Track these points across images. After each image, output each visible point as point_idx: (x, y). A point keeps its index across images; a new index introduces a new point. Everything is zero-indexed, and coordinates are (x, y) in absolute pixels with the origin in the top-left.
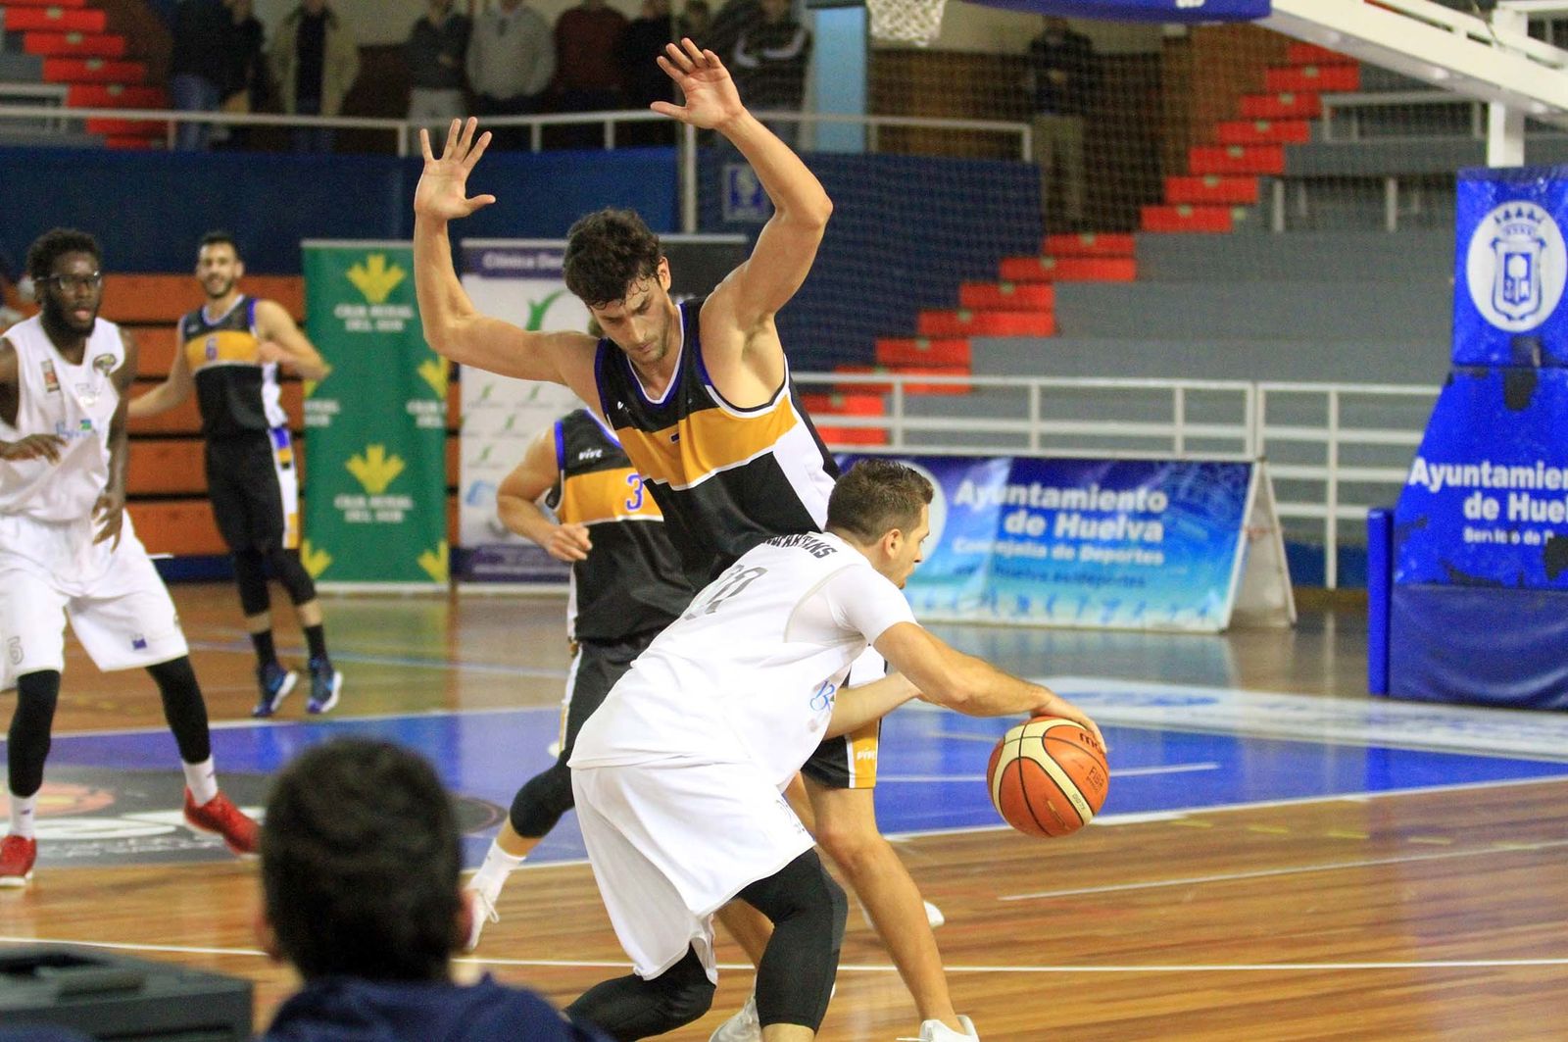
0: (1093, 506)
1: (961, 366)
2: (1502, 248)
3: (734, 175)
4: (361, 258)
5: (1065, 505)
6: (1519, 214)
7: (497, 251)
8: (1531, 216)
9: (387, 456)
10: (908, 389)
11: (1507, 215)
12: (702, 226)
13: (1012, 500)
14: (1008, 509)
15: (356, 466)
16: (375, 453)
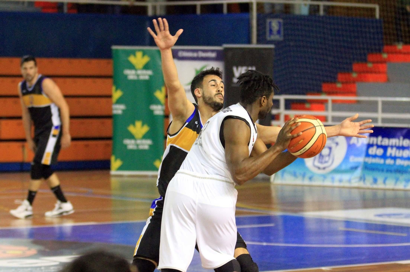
0: (401, 145)
1: (354, 93)
3: (270, 23)
4: (133, 53)
5: (390, 144)
7: (183, 50)
9: (143, 125)
10: (334, 101)
12: (259, 42)
13: (371, 142)
14: (370, 146)
15: (131, 129)
16: (138, 124)
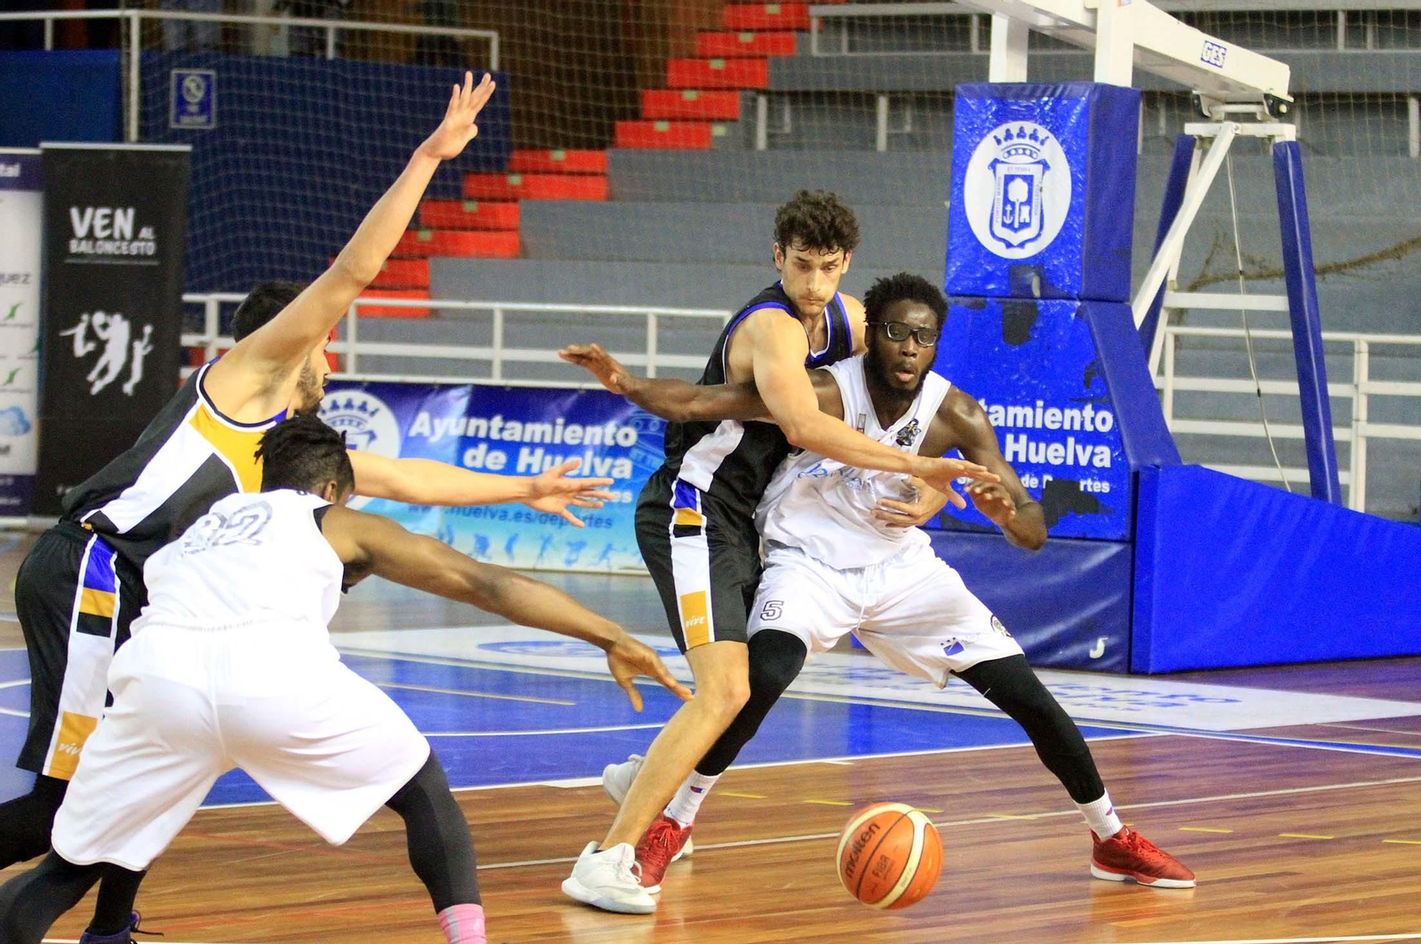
0: (557, 440)
1: (421, 289)
2: (1002, 170)
3: (181, 79)
5: (527, 439)
6: (1021, 134)
8: (1034, 137)
10: (363, 311)
11: (1009, 136)
12: (144, 135)
13: (471, 433)
14: (467, 442)
